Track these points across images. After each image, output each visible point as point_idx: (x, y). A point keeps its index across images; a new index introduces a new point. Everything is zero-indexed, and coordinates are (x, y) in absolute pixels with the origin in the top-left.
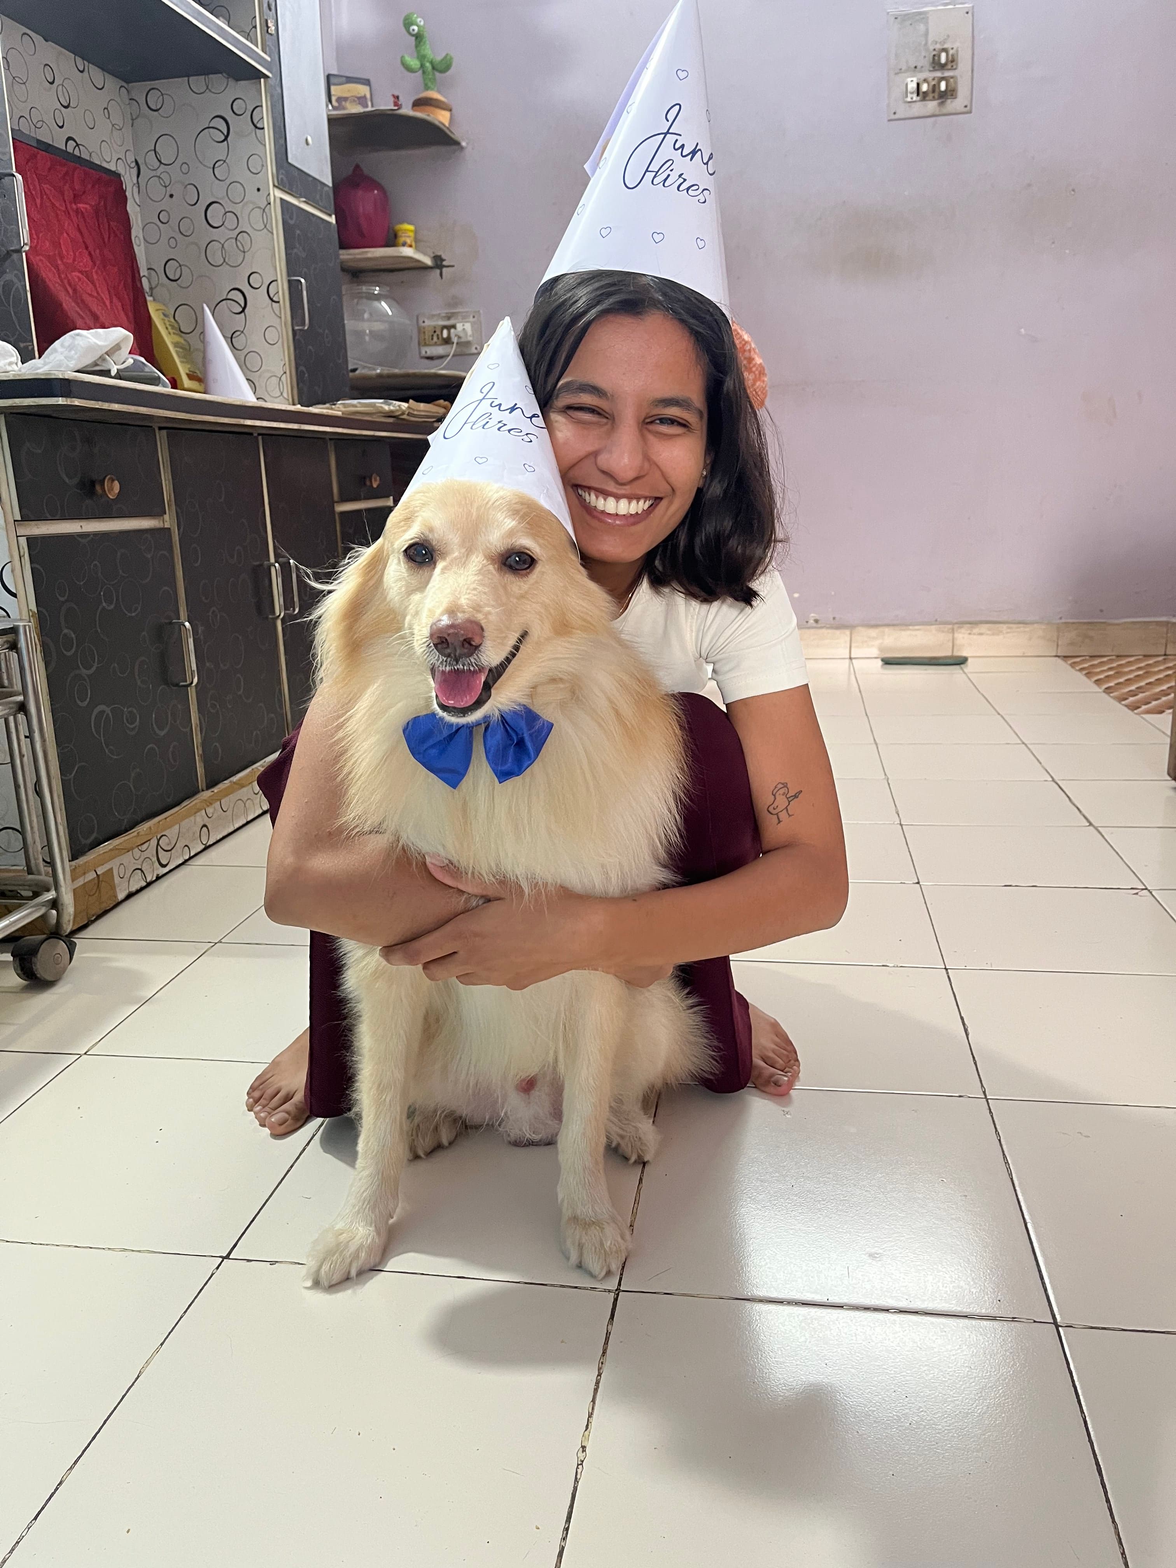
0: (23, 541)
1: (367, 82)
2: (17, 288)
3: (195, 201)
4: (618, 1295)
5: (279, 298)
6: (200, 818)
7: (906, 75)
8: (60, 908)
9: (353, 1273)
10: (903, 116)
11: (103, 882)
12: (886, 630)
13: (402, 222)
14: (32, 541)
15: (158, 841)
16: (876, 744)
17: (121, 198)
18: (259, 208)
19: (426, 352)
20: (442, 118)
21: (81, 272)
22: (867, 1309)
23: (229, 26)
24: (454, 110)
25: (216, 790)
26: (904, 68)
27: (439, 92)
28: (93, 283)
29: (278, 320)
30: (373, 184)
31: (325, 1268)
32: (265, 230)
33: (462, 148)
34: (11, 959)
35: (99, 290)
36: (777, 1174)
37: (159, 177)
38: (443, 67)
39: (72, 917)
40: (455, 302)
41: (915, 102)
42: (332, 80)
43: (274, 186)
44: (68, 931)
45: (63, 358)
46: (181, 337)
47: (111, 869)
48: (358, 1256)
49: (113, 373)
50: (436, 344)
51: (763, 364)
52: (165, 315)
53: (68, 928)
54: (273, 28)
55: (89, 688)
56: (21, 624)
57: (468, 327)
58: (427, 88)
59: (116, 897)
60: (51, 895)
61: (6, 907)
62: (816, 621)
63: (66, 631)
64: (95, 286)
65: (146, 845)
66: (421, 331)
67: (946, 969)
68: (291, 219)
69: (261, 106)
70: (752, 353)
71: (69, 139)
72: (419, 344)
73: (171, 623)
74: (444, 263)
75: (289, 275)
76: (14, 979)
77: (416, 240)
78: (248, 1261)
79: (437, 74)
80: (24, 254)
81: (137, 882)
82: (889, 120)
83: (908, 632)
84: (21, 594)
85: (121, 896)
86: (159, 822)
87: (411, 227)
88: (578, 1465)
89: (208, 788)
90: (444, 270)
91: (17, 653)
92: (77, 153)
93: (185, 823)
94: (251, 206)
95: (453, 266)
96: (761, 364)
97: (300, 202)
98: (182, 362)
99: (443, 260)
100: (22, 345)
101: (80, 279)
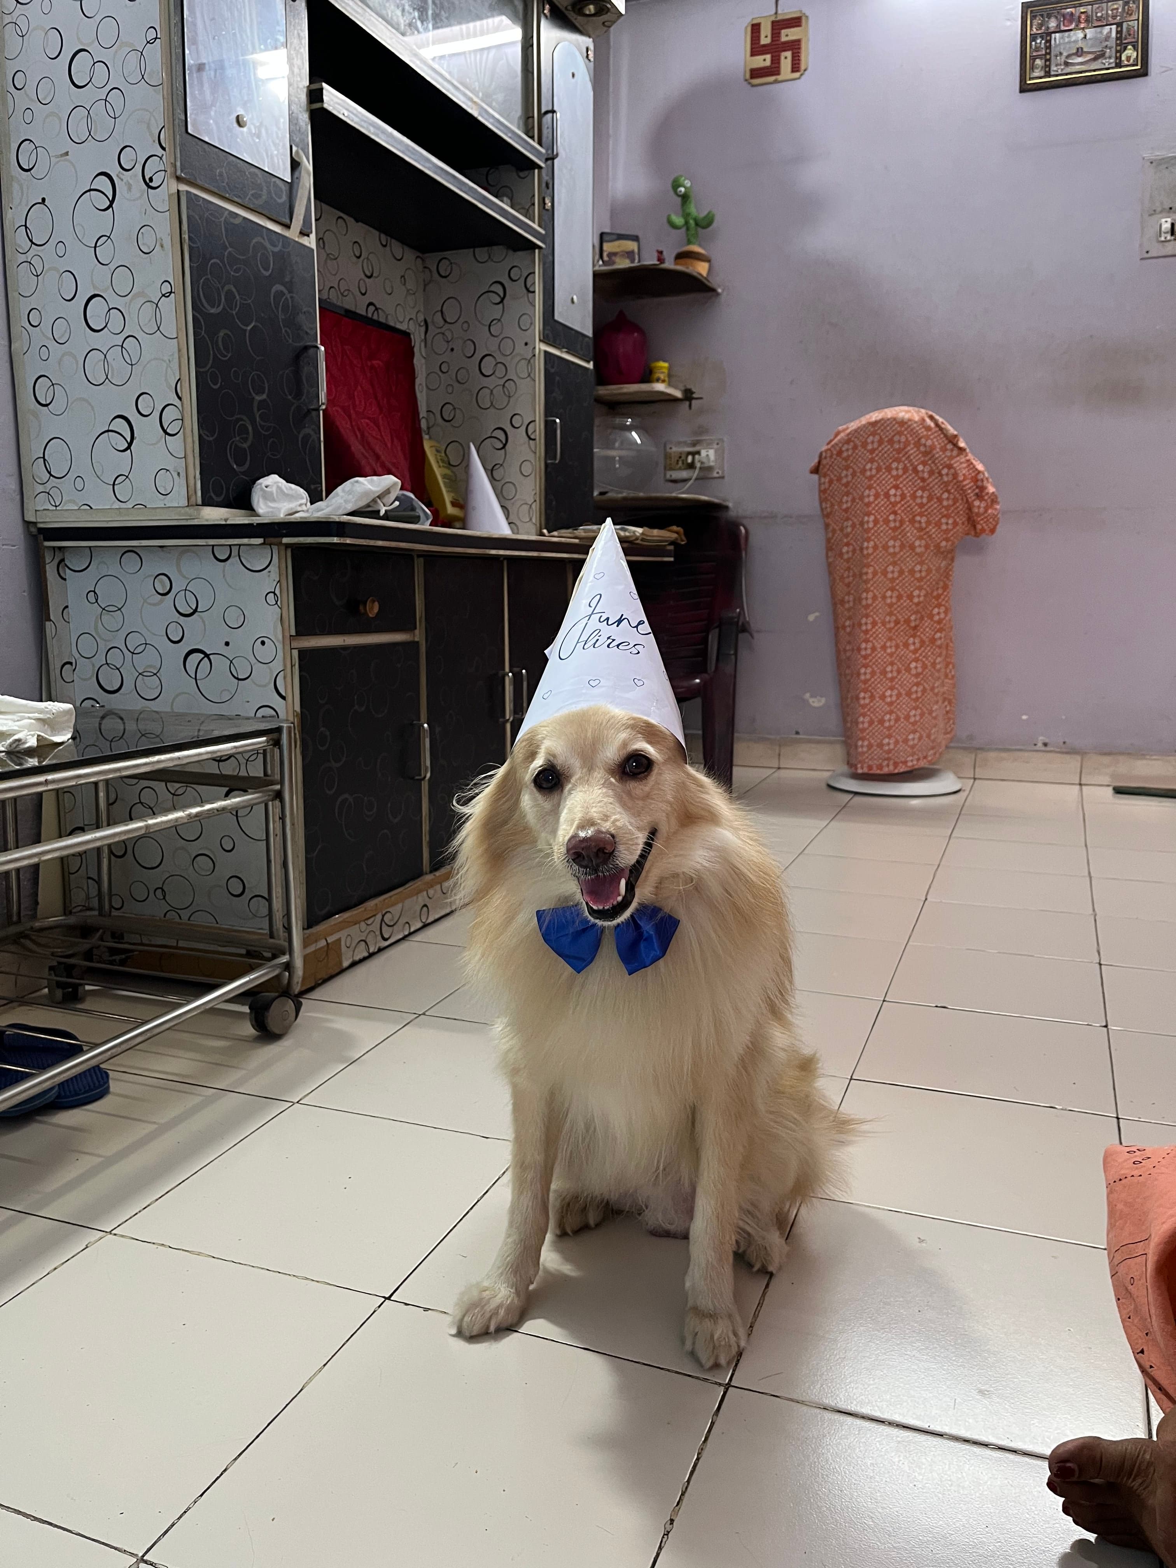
0: (295, 653)
1: (636, 238)
2: (313, 441)
3: (472, 353)
4: (727, 1389)
5: (536, 436)
6: (422, 899)
7: (1161, 215)
8: (292, 970)
9: (492, 1328)
10: (1155, 255)
11: (333, 949)
12: (1121, 758)
13: (658, 360)
14: (303, 653)
15: (383, 916)
16: (1091, 878)
17: (410, 353)
18: (526, 359)
19: (671, 476)
20: (702, 268)
21: (369, 418)
22: (966, 1441)
23: (512, 207)
24: (712, 261)
25: (437, 874)
26: (1159, 209)
27: (700, 245)
28: (378, 427)
29: (533, 455)
30: (635, 327)
31: (467, 1319)
32: (529, 379)
33: (718, 294)
34: (248, 1011)
35: (383, 434)
36: (901, 1299)
37: (443, 334)
38: (705, 223)
39: (301, 979)
40: (702, 430)
41: (1169, 241)
42: (605, 238)
43: (540, 340)
44: (296, 992)
45: (342, 501)
46: (449, 469)
47: (339, 940)
48: (497, 1313)
49: (382, 513)
50: (680, 469)
51: (996, 493)
52: (438, 451)
53: (297, 989)
54: (550, 204)
55: (336, 779)
56: (285, 725)
57: (711, 453)
58: (689, 242)
59: (341, 963)
60: (285, 959)
61: (250, 965)
62: (1045, 745)
63: (322, 729)
64: (380, 430)
65: (372, 919)
66: (667, 456)
67: (1118, 1118)
68: (553, 367)
69: (534, 273)
70: (985, 482)
71: (371, 304)
72: (665, 469)
73: (412, 724)
74: (694, 396)
75: (546, 415)
76: (248, 1029)
77: (670, 376)
78: (406, 1304)
79: (699, 229)
80: (321, 412)
81: (361, 953)
82: (1142, 259)
83: (1144, 762)
84: (289, 698)
85: (346, 964)
86: (384, 900)
87: (666, 365)
88: (664, 1535)
89: (431, 872)
90: (694, 402)
91: (279, 748)
92: (375, 317)
93: (408, 902)
94: (518, 358)
95: (701, 398)
96: (993, 493)
97: (562, 352)
98: (448, 492)
99: (693, 393)
100: (313, 487)
101: (368, 425)
